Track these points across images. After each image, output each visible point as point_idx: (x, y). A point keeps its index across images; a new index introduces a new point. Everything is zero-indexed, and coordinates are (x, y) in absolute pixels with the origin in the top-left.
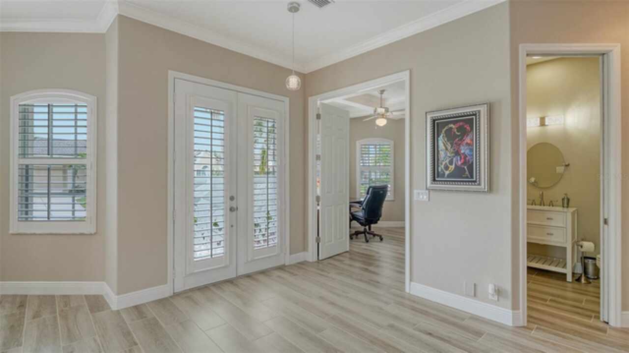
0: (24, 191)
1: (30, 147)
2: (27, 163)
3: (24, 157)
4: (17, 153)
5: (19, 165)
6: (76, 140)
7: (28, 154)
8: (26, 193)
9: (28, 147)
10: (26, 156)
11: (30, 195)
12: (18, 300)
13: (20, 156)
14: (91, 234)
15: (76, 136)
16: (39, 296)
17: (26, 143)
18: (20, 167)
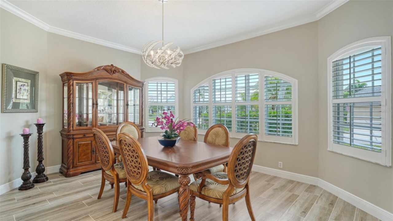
0: (337, 122)
1: (341, 90)
2: (338, 102)
3: (337, 98)
4: (332, 95)
5: (333, 104)
6: (373, 86)
7: (339, 96)
8: (338, 124)
9: (339, 91)
10: (338, 97)
11: (340, 126)
12: (331, 198)
13: (334, 97)
14: (386, 167)
15: (373, 83)
16: (345, 202)
17: (338, 88)
18: (334, 106)
